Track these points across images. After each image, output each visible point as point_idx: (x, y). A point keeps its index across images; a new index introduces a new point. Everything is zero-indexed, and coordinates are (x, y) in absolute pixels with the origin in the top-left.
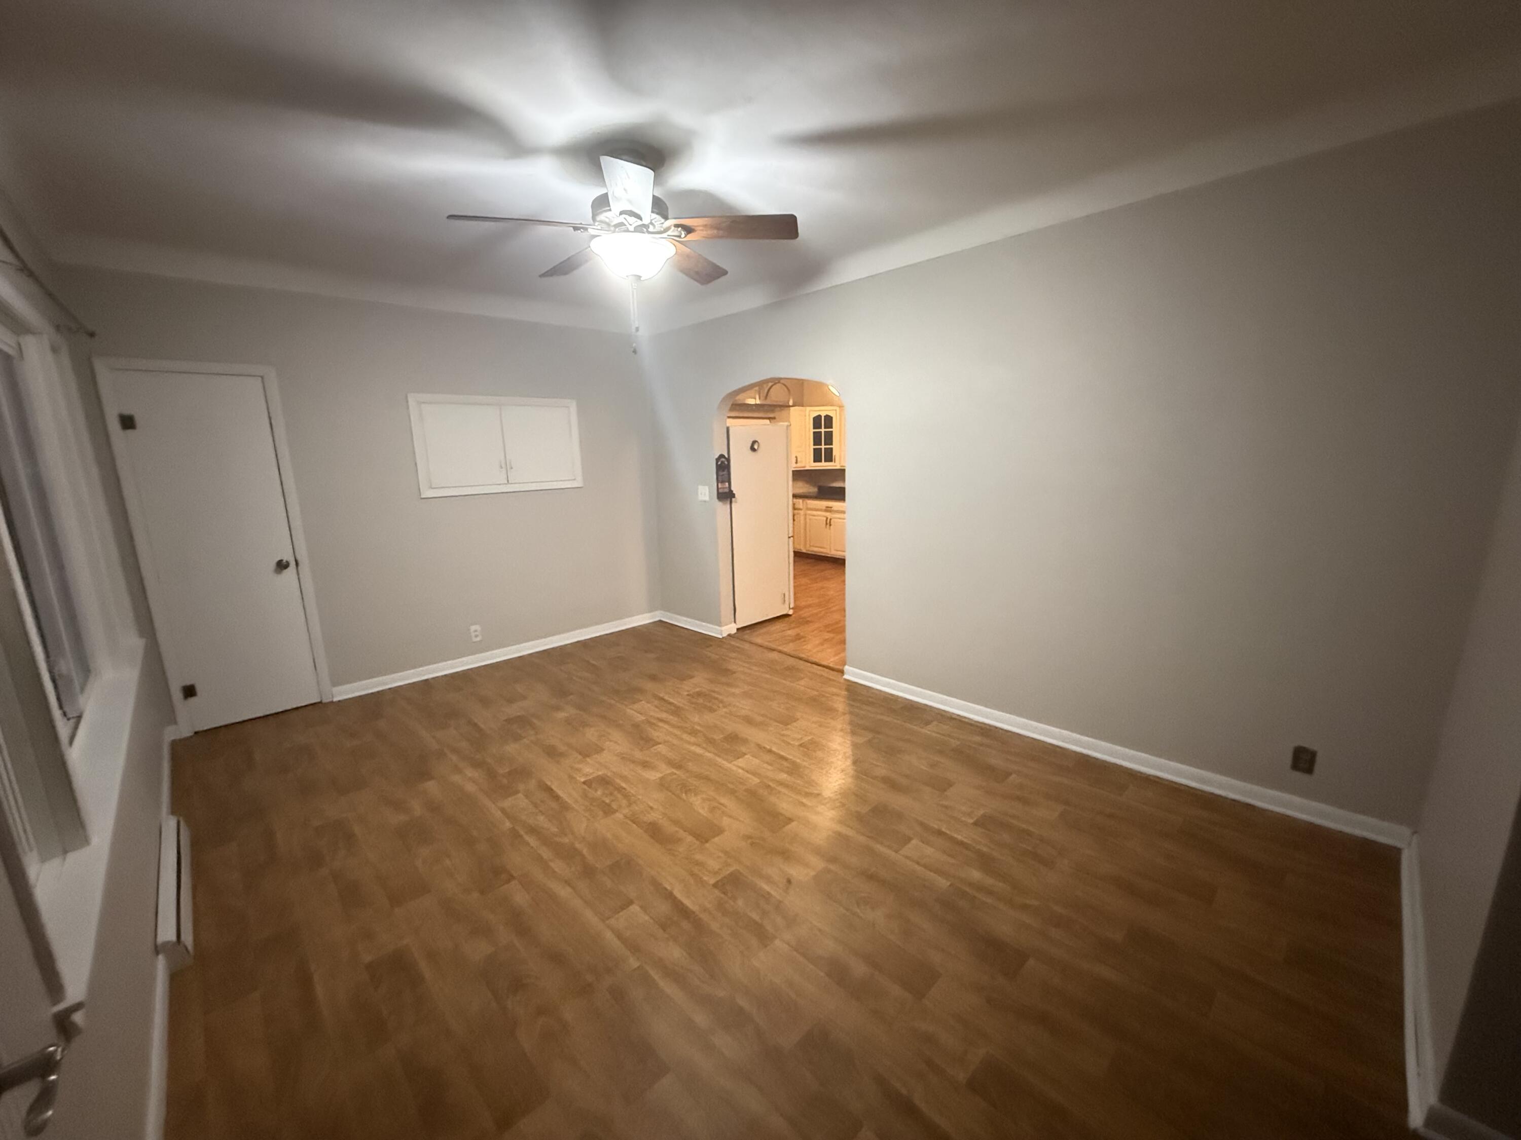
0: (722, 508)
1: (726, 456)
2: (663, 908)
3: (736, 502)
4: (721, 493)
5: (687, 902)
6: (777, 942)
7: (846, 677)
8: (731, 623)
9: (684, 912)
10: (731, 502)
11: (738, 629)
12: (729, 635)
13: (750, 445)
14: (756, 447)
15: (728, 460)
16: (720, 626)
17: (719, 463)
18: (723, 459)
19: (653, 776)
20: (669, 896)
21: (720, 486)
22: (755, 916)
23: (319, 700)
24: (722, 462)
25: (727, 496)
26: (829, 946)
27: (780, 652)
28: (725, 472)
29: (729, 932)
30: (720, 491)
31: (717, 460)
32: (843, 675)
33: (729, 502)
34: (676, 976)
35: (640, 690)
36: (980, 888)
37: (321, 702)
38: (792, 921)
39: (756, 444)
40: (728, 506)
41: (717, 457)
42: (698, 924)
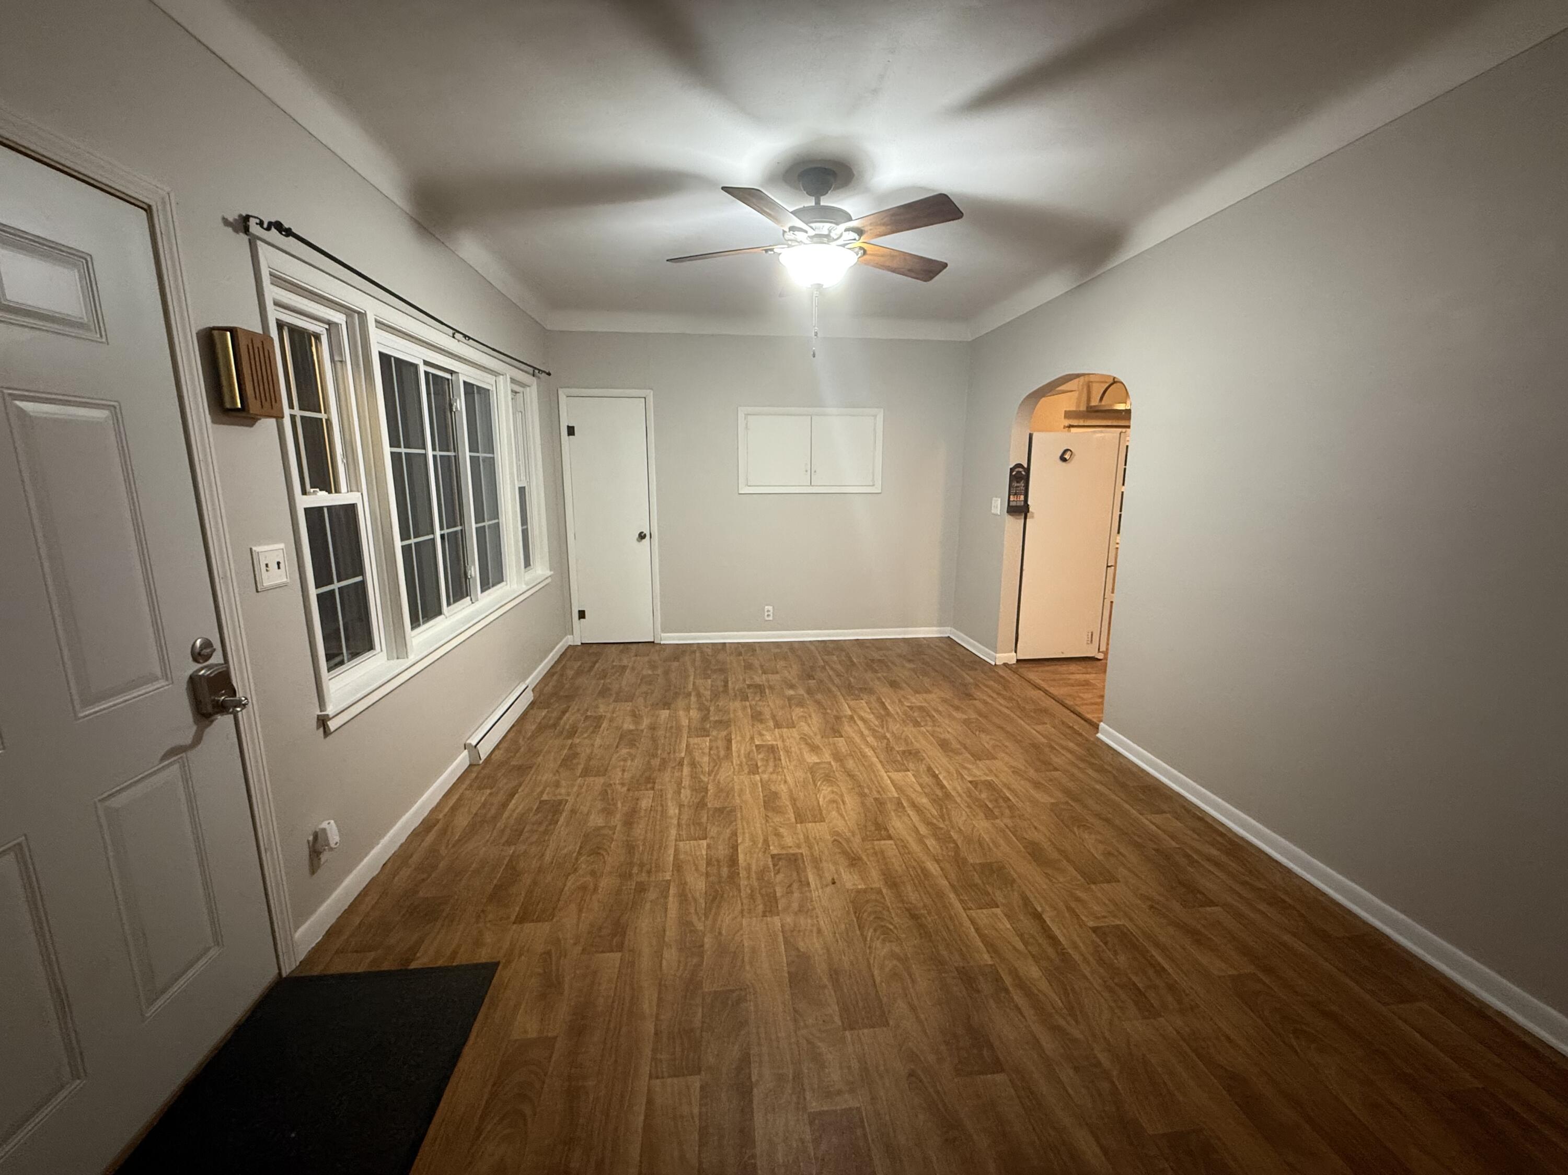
0: (1013, 524)
1: (1026, 466)
2: (722, 851)
3: (1033, 517)
4: (1012, 506)
5: (741, 857)
6: (776, 920)
7: (1099, 735)
8: (1011, 652)
9: (733, 861)
10: (1025, 518)
11: (1018, 661)
12: (1005, 665)
13: (1060, 454)
14: (1067, 456)
15: (1028, 470)
16: (996, 653)
17: (1014, 473)
18: (1021, 470)
19: (812, 759)
20: (735, 848)
21: (1012, 499)
22: (779, 891)
23: (652, 640)
24: (1019, 472)
25: (1020, 510)
26: (814, 945)
27: (1046, 692)
28: (1022, 484)
29: (749, 892)
30: (1012, 504)
31: (1012, 470)
32: (1098, 732)
33: (1023, 517)
34: (684, 897)
35: (871, 691)
36: (1022, 984)
37: (653, 642)
38: (803, 909)
39: (1069, 453)
40: (1023, 521)
41: (1012, 466)
42: (733, 876)
